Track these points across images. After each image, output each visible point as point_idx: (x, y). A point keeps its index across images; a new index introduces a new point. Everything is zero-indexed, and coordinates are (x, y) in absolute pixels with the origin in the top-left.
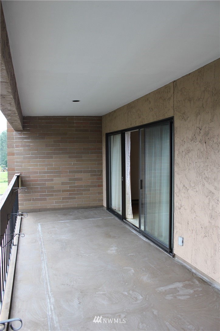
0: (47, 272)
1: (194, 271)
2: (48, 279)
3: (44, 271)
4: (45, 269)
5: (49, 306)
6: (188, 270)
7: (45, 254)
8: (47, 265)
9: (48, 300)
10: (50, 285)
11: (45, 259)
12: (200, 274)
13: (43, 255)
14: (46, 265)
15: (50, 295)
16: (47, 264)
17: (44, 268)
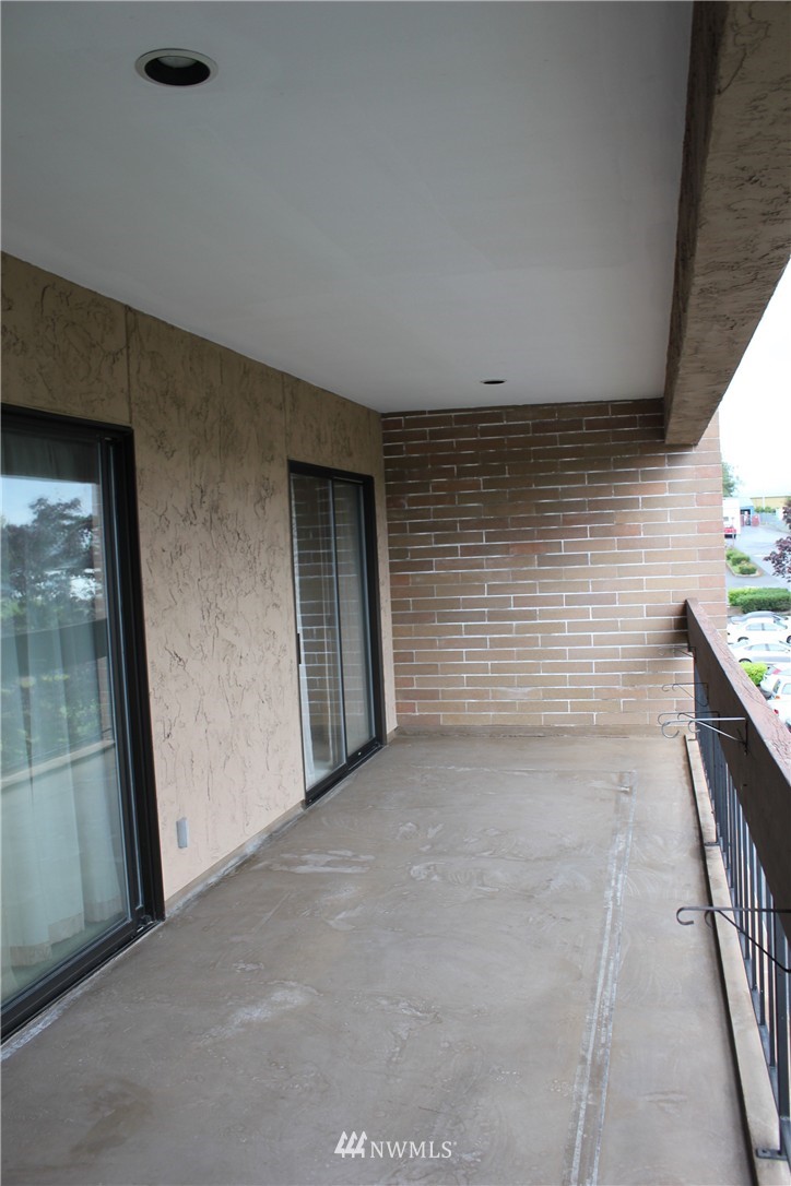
0: (603, 963)
1: (213, 880)
2: (606, 943)
3: (611, 968)
4: (606, 977)
5: (619, 886)
6: (239, 868)
7: (584, 1060)
8: (594, 990)
9: (619, 894)
10: (605, 925)
11: (594, 1026)
12: (222, 871)
13: (594, 1054)
14: (599, 990)
15: (611, 903)
16: (593, 999)
17: (610, 983)
